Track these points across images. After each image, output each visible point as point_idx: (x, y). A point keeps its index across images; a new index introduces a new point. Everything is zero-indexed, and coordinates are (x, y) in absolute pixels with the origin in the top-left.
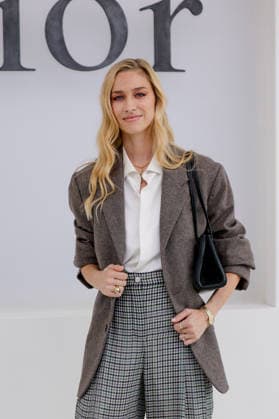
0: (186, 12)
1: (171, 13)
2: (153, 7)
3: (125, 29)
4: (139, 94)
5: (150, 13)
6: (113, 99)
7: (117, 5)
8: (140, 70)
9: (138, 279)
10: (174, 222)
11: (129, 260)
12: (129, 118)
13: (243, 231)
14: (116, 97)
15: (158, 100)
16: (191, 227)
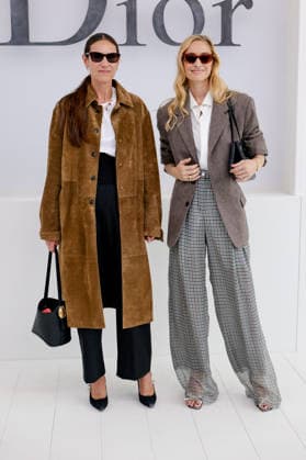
0: (242, 6)
1: (233, 8)
3: (203, 18)
5: (219, 8)
7: (199, 3)
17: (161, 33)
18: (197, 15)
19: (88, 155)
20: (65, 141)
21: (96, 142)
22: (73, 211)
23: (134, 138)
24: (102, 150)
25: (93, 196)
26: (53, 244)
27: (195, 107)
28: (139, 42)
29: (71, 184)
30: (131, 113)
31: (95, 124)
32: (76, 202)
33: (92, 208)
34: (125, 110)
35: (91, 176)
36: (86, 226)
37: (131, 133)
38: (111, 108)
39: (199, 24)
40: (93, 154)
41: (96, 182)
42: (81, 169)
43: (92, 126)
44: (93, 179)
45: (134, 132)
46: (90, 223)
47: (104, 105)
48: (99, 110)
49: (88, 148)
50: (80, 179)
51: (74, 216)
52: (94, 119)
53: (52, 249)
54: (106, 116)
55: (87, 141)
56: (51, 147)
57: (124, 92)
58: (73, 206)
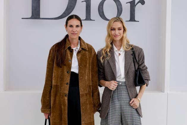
0: (140, 4)
1: (136, 4)
2: (130, 2)
3: (122, 9)
4: (119, 29)
5: (129, 4)
7: (119, 2)
8: (120, 22)
9: (120, 83)
10: (129, 66)
11: (118, 77)
12: (116, 36)
13: (147, 68)
16: (134, 67)
17: (102, 15)
18: (119, 7)
19: (66, 73)
20: (55, 65)
21: (70, 66)
22: (57, 99)
23: (88, 65)
24: (72, 70)
25: (67, 92)
26: (47, 115)
27: (116, 51)
29: (57, 86)
30: (87, 52)
31: (69, 57)
32: (59, 94)
33: (66, 98)
34: (84, 52)
35: (66, 83)
36: (62, 107)
37: (86, 63)
38: (77, 50)
40: (68, 72)
41: (68, 86)
42: (62, 79)
43: (68, 58)
44: (67, 84)
45: (88, 62)
46: (64, 105)
47: (74, 49)
48: (72, 51)
49: (65, 69)
50: (61, 84)
51: (57, 102)
52: (69, 55)
53: (47, 118)
54: (75, 54)
55: (65, 65)
56: (47, 68)
57: (84, 43)
58: (57, 97)
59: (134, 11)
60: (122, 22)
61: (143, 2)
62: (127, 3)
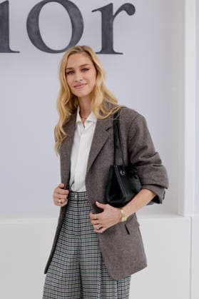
0: (124, 13)
3: (82, 24)
4: (84, 69)
5: (99, 14)
6: (67, 74)
12: (78, 85)
14: (69, 72)
15: (98, 72)
18: (76, 21)
28: (12, 48)
39: (77, 30)
59: (111, 29)
60: (88, 53)
61: (130, 9)
62: (93, 11)
